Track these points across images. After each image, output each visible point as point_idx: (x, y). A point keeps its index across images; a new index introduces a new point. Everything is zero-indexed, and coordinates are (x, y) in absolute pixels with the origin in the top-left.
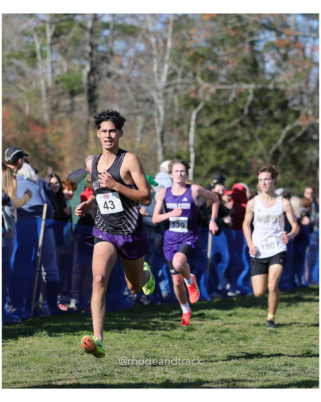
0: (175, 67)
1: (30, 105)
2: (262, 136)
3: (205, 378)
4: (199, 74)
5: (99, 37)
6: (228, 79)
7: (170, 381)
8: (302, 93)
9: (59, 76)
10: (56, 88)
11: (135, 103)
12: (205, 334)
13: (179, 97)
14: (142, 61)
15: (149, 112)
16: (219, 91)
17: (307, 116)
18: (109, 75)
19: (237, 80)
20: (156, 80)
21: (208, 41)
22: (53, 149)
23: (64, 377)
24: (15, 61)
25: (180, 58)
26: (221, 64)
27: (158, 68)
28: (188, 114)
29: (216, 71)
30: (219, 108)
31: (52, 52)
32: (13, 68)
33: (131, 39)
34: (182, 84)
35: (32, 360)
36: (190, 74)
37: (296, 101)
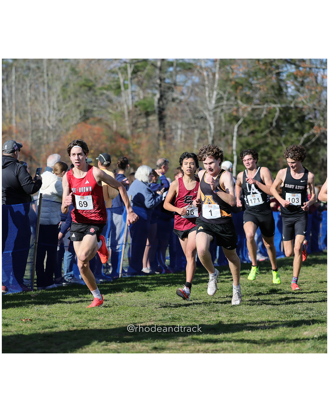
0: (221, 93)
1: (117, 123)
2: (285, 142)
3: (247, 320)
4: (239, 97)
5: (166, 72)
6: (260, 101)
7: (222, 322)
8: (315, 109)
9: (137, 102)
10: (136, 111)
11: (193, 120)
12: (248, 288)
13: (225, 114)
14: (197, 90)
15: (203, 127)
16: (254, 110)
17: (319, 126)
18: (173, 100)
19: (267, 102)
20: (208, 103)
21: (245, 73)
22: (134, 155)
23: (145, 321)
24: (105, 92)
25: (225, 86)
26: (255, 90)
27: (209, 94)
28: (232, 127)
29: (251, 96)
30: (254, 122)
31: (132, 84)
32: (104, 97)
33: (189, 74)
34: (227, 105)
35: (122, 308)
36: (233, 98)
37: (310, 116)
